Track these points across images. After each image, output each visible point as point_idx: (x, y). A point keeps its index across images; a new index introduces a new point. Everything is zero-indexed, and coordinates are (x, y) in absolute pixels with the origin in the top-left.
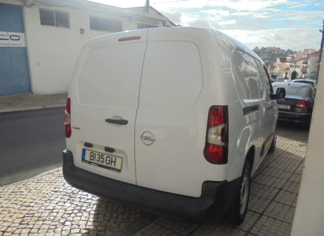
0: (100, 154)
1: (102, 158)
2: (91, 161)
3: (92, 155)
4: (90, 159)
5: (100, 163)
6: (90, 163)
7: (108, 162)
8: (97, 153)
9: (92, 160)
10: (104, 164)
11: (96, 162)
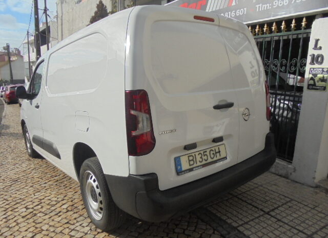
0: (202, 152)
1: (204, 156)
2: (191, 167)
3: (191, 158)
4: (190, 165)
5: (204, 162)
6: (191, 170)
7: (212, 156)
8: (197, 154)
9: (193, 164)
10: (210, 160)
11: (199, 164)
